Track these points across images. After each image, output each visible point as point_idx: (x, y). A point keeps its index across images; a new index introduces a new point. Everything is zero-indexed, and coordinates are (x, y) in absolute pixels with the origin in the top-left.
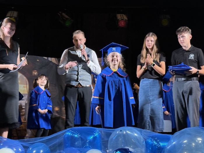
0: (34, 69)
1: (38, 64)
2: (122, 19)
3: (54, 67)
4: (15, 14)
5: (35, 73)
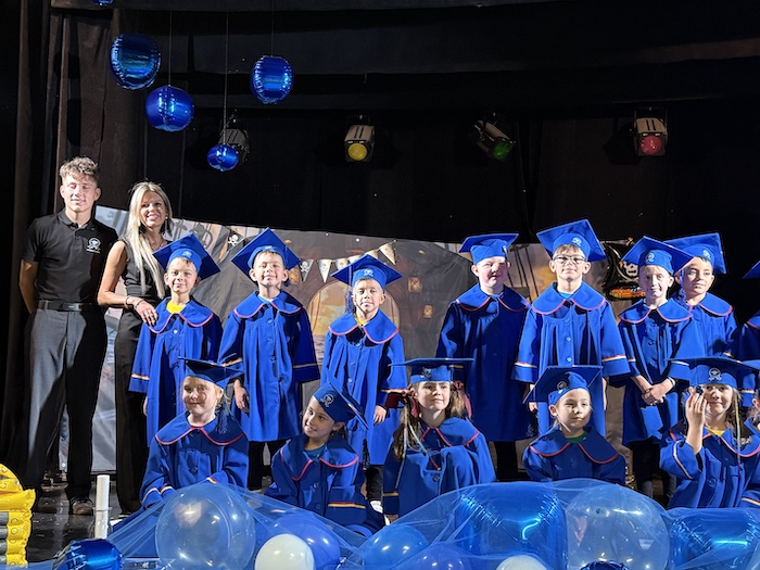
0: (411, 276)
1: (424, 261)
2: (651, 131)
3: (465, 269)
4: (367, 133)
5: (415, 285)
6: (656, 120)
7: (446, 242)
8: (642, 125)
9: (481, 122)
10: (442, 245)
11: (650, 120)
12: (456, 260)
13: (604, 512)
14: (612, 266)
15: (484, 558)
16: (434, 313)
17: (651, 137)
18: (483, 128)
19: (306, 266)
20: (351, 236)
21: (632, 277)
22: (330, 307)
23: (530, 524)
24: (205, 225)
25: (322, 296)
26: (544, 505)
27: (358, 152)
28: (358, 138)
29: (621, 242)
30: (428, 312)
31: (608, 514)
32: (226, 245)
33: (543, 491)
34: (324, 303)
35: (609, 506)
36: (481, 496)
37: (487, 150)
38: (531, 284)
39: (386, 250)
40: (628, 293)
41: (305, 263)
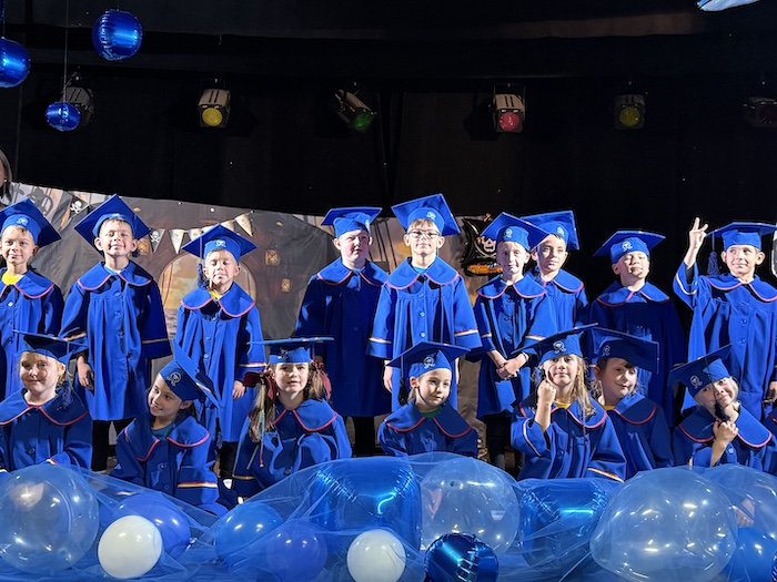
0: (269, 248)
1: (281, 234)
2: (510, 107)
3: (324, 241)
4: (223, 97)
5: (273, 258)
6: (513, 96)
7: (305, 214)
8: (501, 101)
9: (342, 91)
10: (301, 217)
11: (508, 96)
12: (315, 233)
13: (458, 485)
14: (470, 242)
15: (339, 533)
16: (291, 288)
17: (510, 114)
18: (344, 98)
19: (156, 236)
20: (205, 206)
21: (489, 253)
22: (183, 280)
23: (386, 498)
24: (44, 189)
25: (174, 268)
26: (399, 479)
27: (213, 118)
28: (212, 103)
29: (480, 218)
30: (286, 286)
31: (462, 486)
32: (68, 212)
33: (399, 465)
34: (176, 275)
35: (463, 478)
36: (337, 472)
37: (347, 120)
38: (391, 259)
39: (242, 220)
40: (485, 269)
41: (155, 233)
